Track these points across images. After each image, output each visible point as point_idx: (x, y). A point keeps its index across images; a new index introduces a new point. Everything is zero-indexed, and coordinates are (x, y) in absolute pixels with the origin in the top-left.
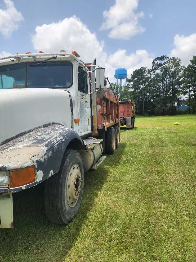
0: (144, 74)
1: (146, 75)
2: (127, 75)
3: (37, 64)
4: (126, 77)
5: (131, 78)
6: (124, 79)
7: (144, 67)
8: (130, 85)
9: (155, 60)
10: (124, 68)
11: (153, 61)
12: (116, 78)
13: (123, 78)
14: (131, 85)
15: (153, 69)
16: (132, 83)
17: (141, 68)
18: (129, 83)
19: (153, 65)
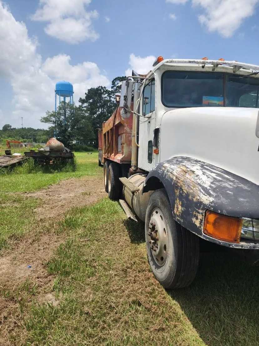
0: (103, 96)
1: (106, 97)
2: (74, 93)
3: (240, 77)
4: (73, 96)
5: (85, 98)
6: (70, 97)
7: (103, 86)
8: (83, 107)
9: (116, 79)
10: (69, 82)
11: (113, 81)
12: (57, 94)
13: (67, 96)
14: (85, 107)
15: (112, 91)
16: (86, 105)
17: (99, 87)
18: (82, 104)
19: (112, 86)
